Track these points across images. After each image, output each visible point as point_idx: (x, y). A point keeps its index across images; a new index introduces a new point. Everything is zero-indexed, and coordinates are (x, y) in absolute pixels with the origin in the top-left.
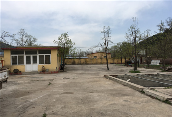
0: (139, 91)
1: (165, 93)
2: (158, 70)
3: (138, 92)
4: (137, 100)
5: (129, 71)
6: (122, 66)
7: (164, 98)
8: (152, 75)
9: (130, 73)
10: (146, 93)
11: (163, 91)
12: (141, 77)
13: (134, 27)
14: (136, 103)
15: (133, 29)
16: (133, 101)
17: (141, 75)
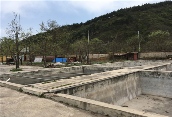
0: (18, 90)
1: (42, 88)
2: (40, 67)
3: (16, 92)
4: (14, 100)
5: (10, 70)
6: (3, 64)
7: (40, 93)
8: (33, 72)
9: (10, 72)
10: (24, 91)
11: (41, 86)
12: (22, 75)
13: (16, 22)
14: (12, 103)
15: (15, 25)
16: (9, 102)
17: (23, 73)
